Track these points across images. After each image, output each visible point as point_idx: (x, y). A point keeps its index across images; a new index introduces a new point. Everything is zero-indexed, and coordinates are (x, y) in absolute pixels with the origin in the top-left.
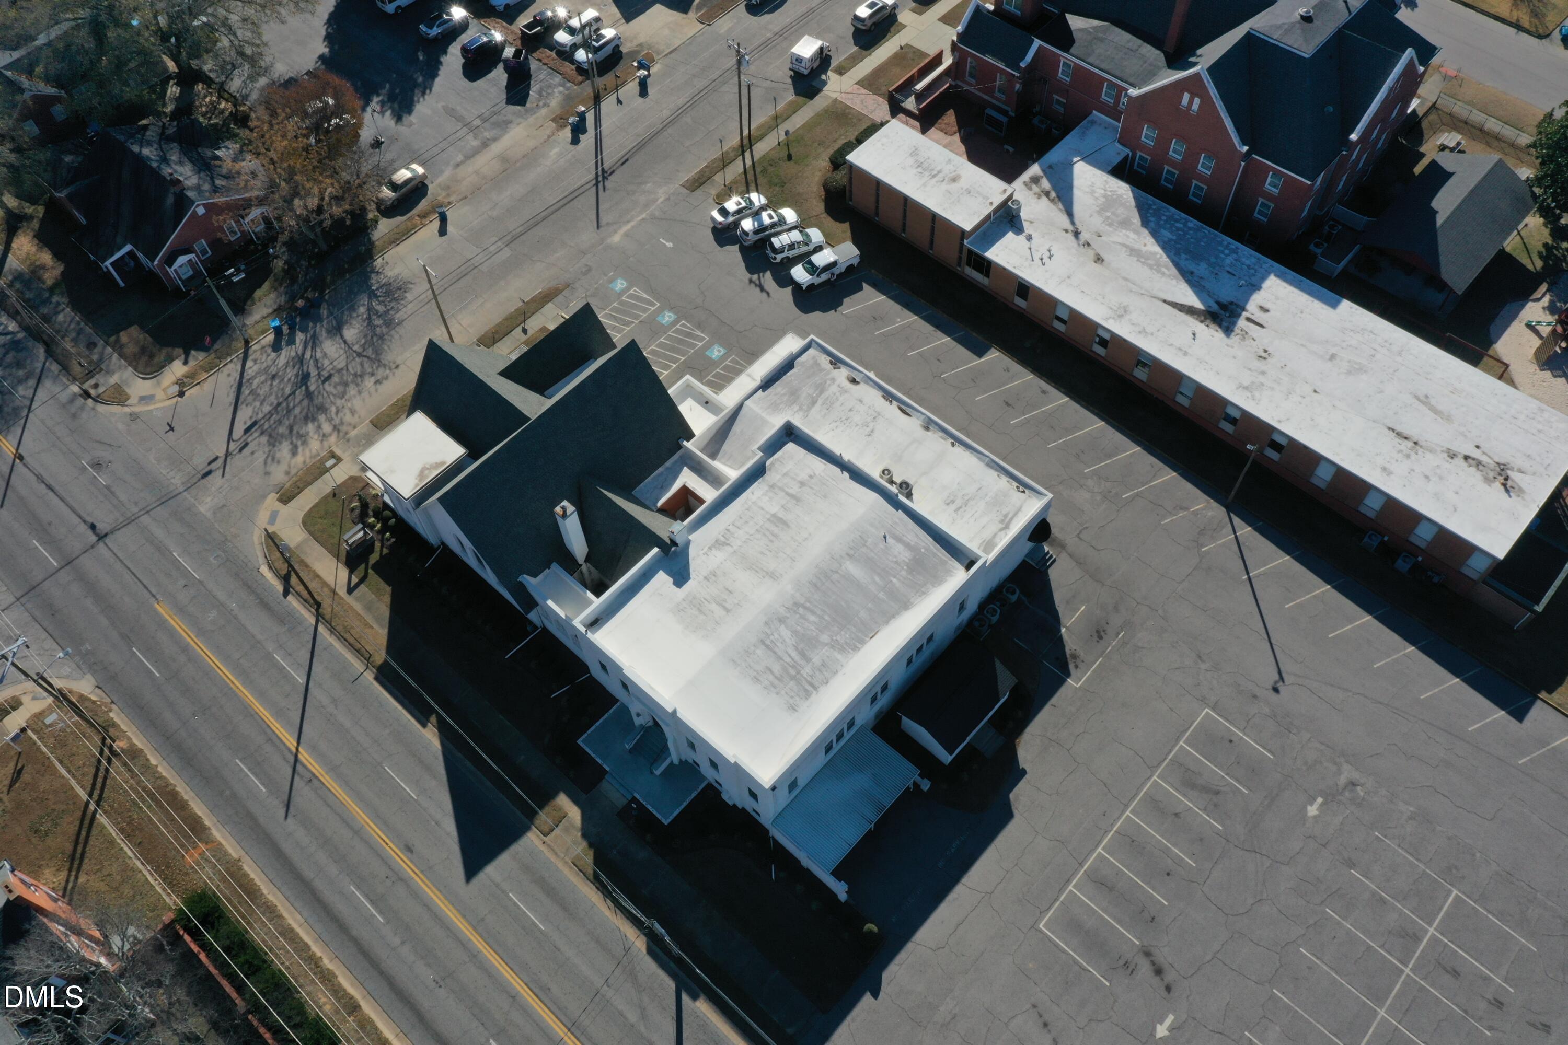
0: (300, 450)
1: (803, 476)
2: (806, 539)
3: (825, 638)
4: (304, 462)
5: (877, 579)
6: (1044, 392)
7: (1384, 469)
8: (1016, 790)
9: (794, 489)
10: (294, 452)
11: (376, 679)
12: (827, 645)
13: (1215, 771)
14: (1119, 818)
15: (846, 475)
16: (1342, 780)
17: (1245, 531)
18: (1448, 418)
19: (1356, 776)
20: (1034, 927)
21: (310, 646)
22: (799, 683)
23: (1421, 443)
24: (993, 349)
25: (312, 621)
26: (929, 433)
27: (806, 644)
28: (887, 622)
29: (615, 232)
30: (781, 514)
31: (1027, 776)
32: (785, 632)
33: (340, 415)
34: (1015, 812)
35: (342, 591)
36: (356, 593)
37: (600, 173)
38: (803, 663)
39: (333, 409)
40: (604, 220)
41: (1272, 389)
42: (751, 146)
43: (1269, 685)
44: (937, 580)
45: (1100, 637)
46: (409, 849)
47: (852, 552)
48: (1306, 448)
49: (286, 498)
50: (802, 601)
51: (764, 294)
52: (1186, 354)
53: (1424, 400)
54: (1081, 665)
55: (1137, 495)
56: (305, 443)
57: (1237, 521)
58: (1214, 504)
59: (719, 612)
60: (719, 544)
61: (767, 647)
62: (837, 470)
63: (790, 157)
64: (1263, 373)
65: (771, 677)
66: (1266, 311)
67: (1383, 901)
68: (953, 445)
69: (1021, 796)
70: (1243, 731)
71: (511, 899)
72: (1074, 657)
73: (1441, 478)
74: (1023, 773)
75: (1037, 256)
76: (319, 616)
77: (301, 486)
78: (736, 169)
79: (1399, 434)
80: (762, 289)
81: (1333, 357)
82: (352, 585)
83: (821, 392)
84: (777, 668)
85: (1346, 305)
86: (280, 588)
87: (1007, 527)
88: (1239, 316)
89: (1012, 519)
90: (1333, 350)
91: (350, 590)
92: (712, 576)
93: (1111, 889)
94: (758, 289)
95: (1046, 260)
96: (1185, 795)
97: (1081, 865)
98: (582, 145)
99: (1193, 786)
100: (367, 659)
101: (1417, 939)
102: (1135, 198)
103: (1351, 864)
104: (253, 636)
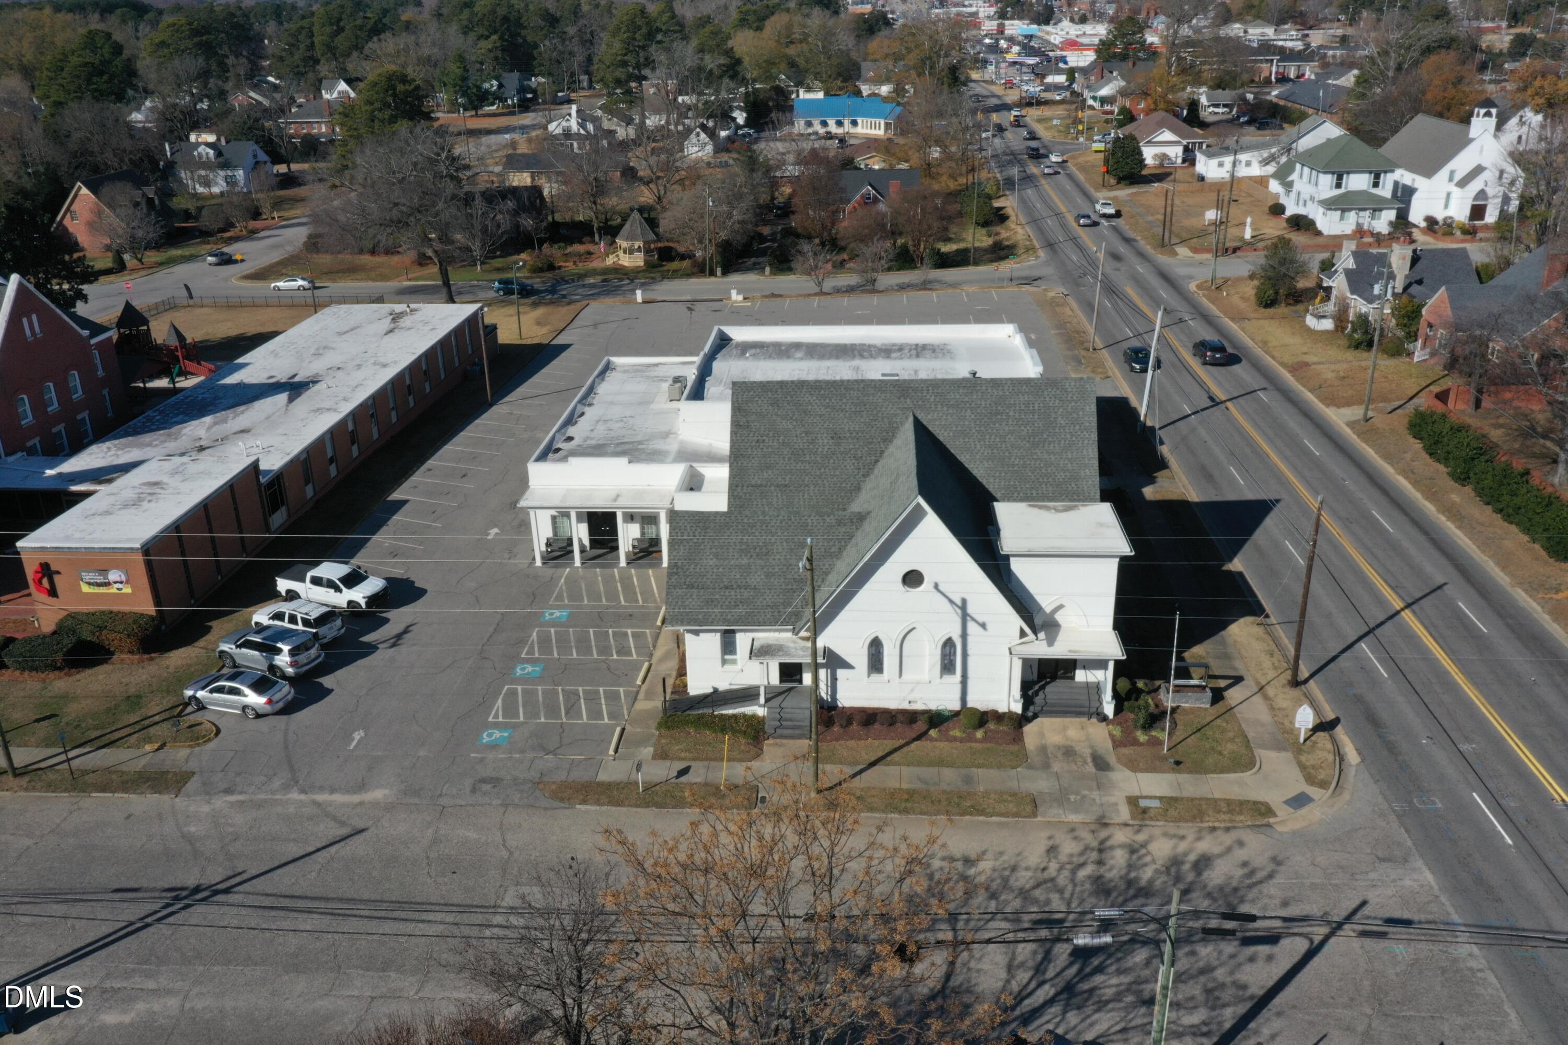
18: (358, 327)
21: (1335, 665)
23: (391, 328)
35: (1250, 684)
49: (1263, 810)
53: (343, 333)
79: (389, 332)
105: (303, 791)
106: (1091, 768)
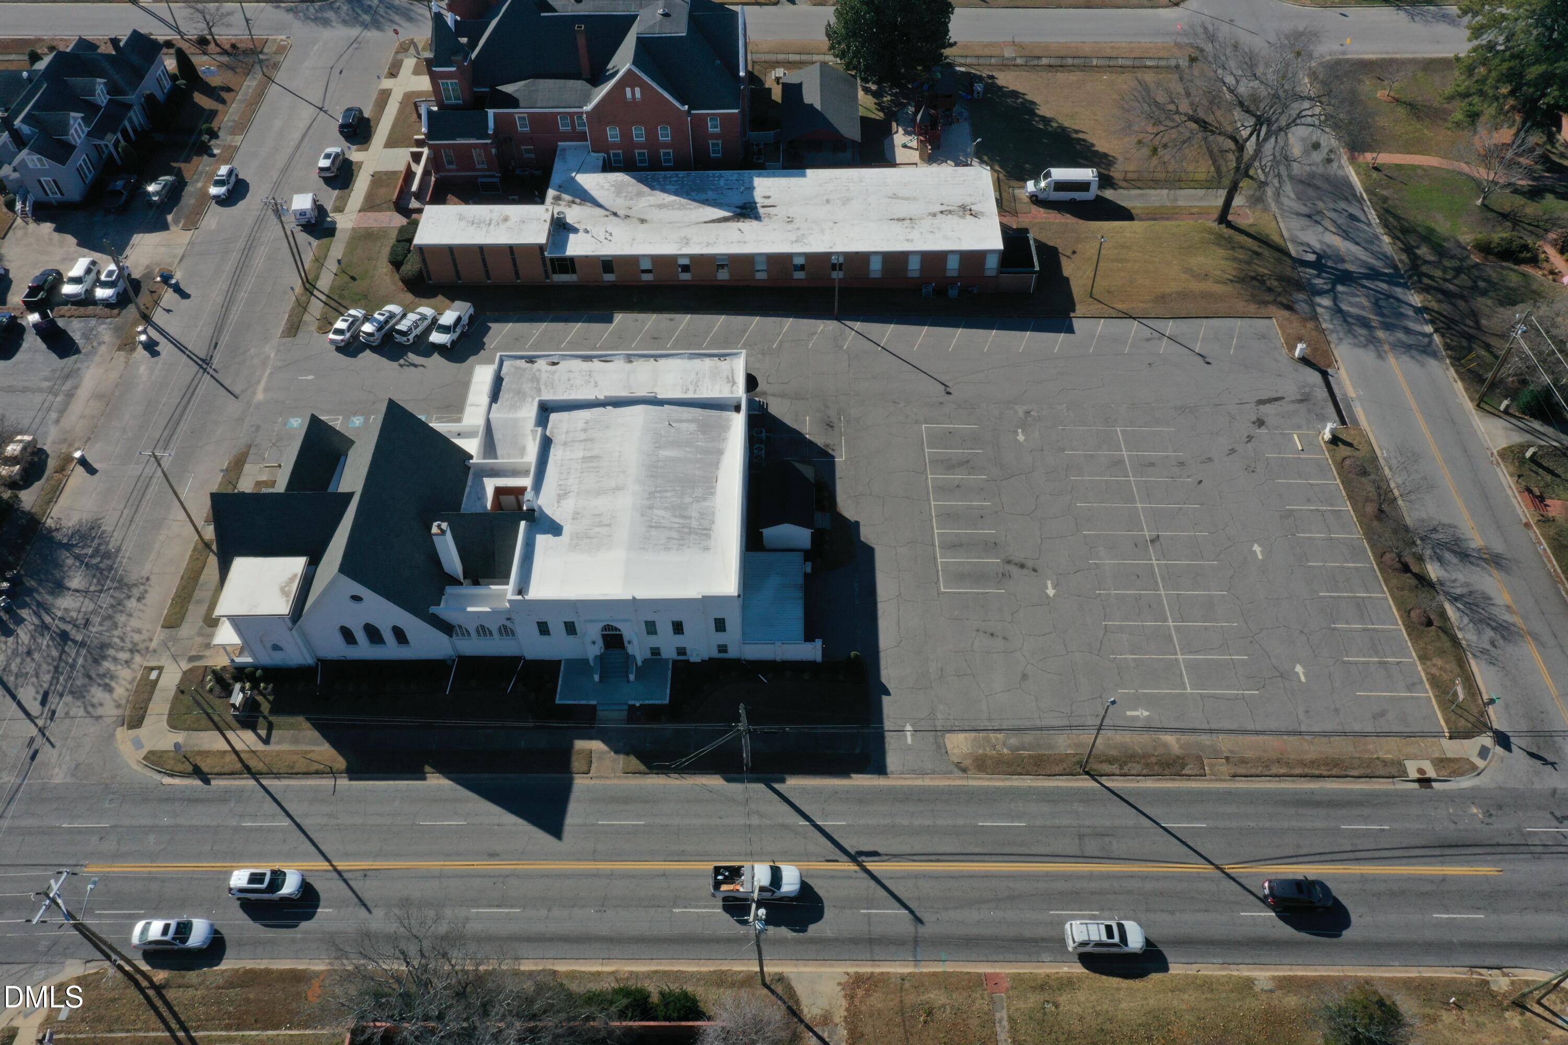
0: (113, 684)
1: (580, 425)
2: (620, 456)
3: (687, 500)
4: (127, 690)
5: (688, 449)
6: (671, 320)
7: (907, 240)
8: (861, 534)
9: (583, 436)
10: (109, 689)
11: (351, 779)
12: (692, 503)
13: (957, 452)
14: (930, 509)
15: (609, 408)
16: (1021, 414)
17: (858, 325)
18: (915, 199)
19: (1026, 408)
20: (939, 593)
21: (268, 798)
22: (696, 534)
23: (913, 217)
24: (615, 315)
25: (252, 782)
26: (635, 363)
27: (680, 510)
28: (717, 468)
29: (254, 393)
30: (588, 454)
31: (861, 523)
32: (660, 512)
33: (128, 640)
34: (873, 546)
35: (260, 747)
36: (273, 739)
37: (201, 363)
38: (688, 521)
39: (117, 640)
40: (236, 390)
41: (811, 234)
42: (314, 287)
43: (943, 393)
44: (726, 428)
45: (832, 427)
46: (493, 855)
47: (657, 445)
48: (857, 253)
49: (136, 722)
50: (653, 489)
51: (421, 368)
52: (745, 242)
53: (895, 197)
54: (835, 448)
55: (781, 342)
56: (112, 677)
57: (848, 323)
58: (828, 322)
59: (604, 530)
60: (562, 496)
61: (656, 527)
62: (601, 409)
63: (353, 278)
64: (798, 229)
65: (675, 542)
66: (769, 197)
67: (1093, 456)
68: (656, 361)
69: (867, 534)
70: (951, 423)
71: (603, 825)
72: (827, 446)
73: (939, 228)
74: (857, 524)
75: (602, 238)
76: (255, 775)
77: (143, 705)
78: (316, 307)
79: (898, 220)
80: (416, 366)
81: (828, 201)
82: (264, 737)
83: (538, 381)
84: (674, 534)
85: (809, 172)
86: (197, 783)
87: (734, 383)
88: (756, 208)
89: (733, 377)
90: (825, 198)
91: (266, 741)
92: (576, 516)
93: (961, 545)
94: (412, 368)
95: (609, 238)
96: (953, 474)
97: (933, 545)
98: (164, 354)
99: (953, 467)
100: (332, 773)
101: (1123, 462)
102: (634, 178)
103: (1063, 450)
104: (208, 826)
105: (270, 374)
106: (193, 653)
